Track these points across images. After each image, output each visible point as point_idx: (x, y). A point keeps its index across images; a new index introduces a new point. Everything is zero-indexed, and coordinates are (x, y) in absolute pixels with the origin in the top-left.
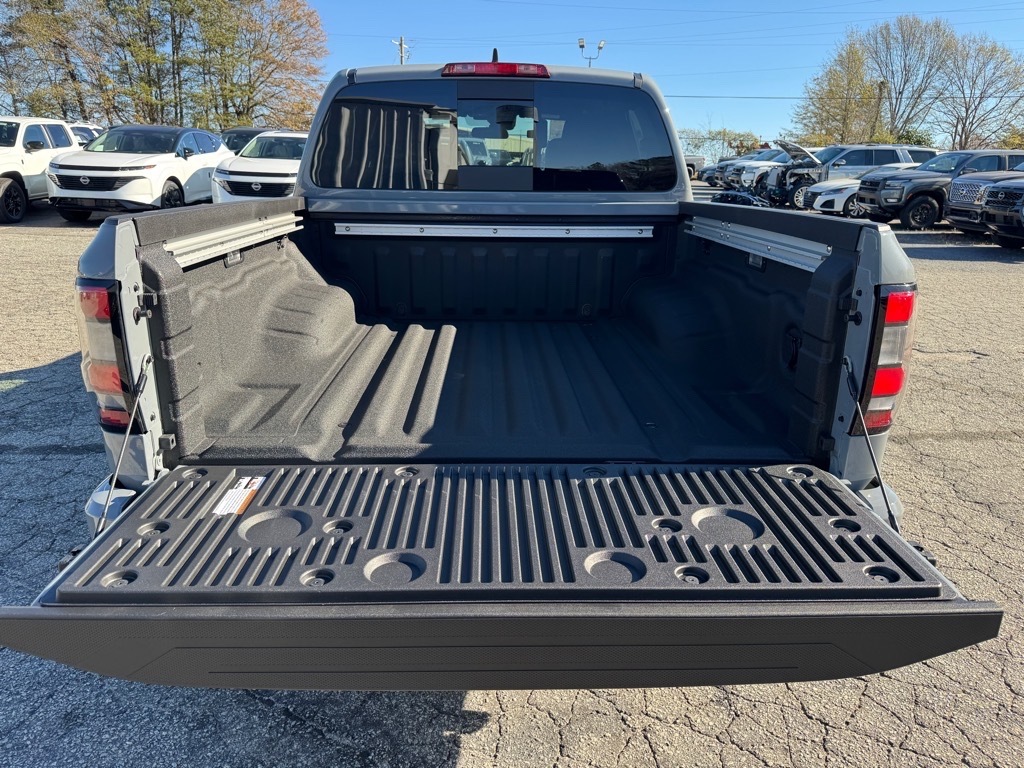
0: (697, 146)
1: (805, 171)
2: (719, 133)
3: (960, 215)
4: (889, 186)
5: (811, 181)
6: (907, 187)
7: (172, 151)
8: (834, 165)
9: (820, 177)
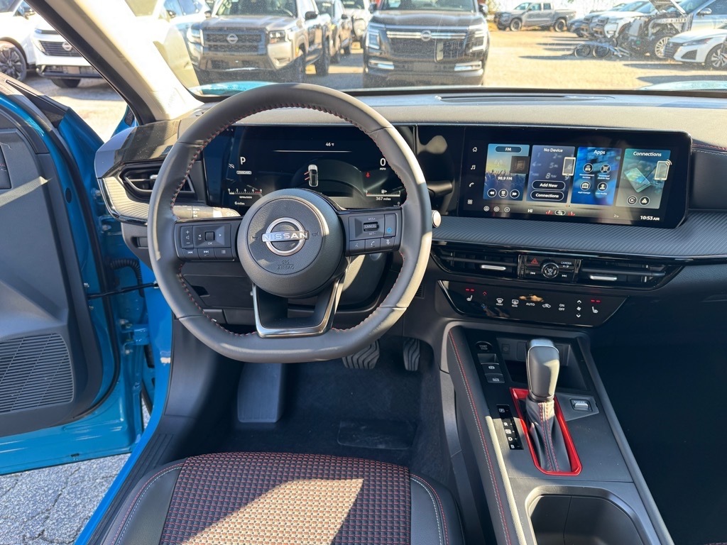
1: (669, 21)
5: (672, 31)
8: (699, 14)
9: (683, 27)
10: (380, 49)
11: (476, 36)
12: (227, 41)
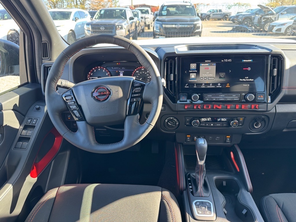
1: (270, 16)
5: (272, 21)
8: (281, 14)
9: (275, 19)
10: (160, 31)
11: (197, 26)
12: (100, 29)
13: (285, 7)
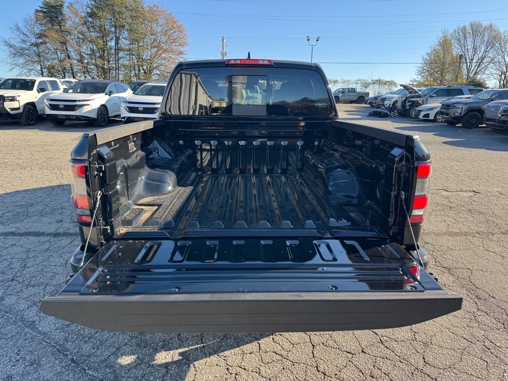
0: (366, 87)
1: (416, 99)
2: (377, 81)
3: (491, 122)
4: (455, 107)
5: (418, 104)
6: (465, 107)
7: (103, 92)
8: (430, 96)
9: (423, 102)
13: (435, 89)
